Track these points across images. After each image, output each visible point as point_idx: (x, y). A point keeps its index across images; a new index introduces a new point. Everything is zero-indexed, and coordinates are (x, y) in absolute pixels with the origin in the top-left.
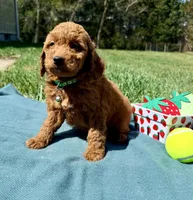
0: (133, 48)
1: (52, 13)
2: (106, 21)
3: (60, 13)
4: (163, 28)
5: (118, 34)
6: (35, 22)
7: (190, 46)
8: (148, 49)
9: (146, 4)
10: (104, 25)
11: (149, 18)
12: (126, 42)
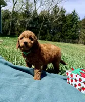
0: (55, 41)
1: (18, 21)
2: (43, 27)
3: (21, 22)
4: (70, 33)
5: (48, 34)
6: (9, 25)
7: (82, 41)
8: (62, 42)
9: (62, 21)
10: (42, 29)
11: (63, 27)
12: (52, 38)
